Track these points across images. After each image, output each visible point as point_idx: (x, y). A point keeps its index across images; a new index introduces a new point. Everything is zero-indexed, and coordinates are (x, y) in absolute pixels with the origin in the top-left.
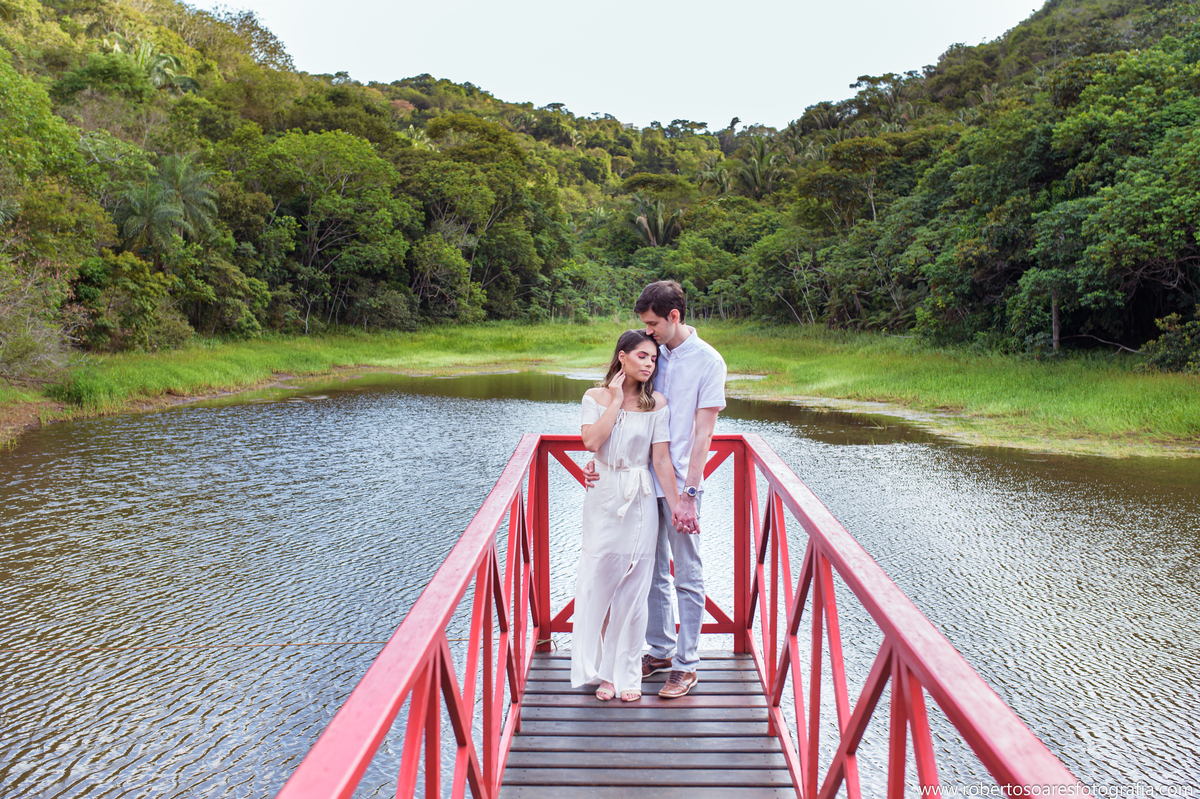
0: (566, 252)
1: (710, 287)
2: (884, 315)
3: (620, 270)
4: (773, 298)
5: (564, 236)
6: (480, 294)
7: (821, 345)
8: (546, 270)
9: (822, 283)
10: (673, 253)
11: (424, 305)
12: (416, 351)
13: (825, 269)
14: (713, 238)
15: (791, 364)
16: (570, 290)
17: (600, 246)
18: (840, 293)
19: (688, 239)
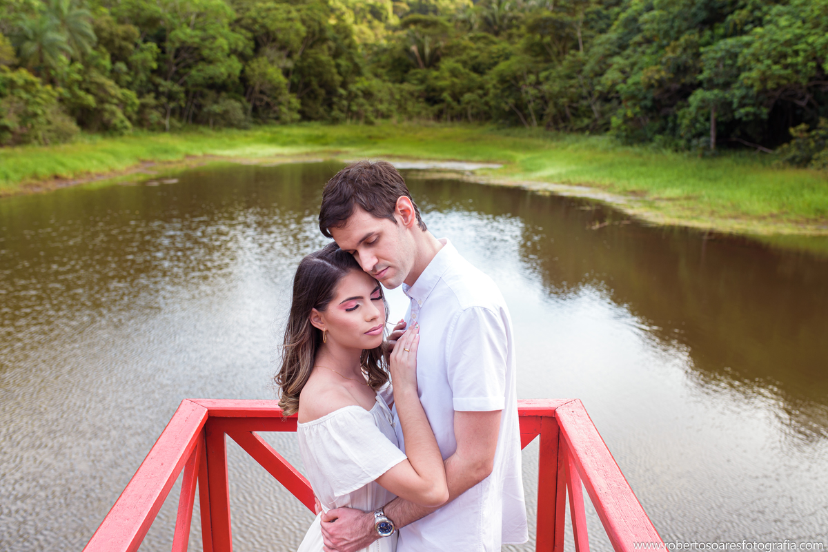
0: (357, 71)
1: (462, 99)
2: (586, 121)
3: (398, 85)
4: (507, 108)
5: (357, 60)
6: (296, 102)
7: (541, 142)
8: (344, 85)
9: (542, 98)
10: (435, 73)
11: (255, 109)
12: (249, 144)
13: (545, 87)
14: (464, 63)
15: (520, 157)
16: (361, 100)
17: (383, 67)
18: (556, 105)
19: (447, 64)
